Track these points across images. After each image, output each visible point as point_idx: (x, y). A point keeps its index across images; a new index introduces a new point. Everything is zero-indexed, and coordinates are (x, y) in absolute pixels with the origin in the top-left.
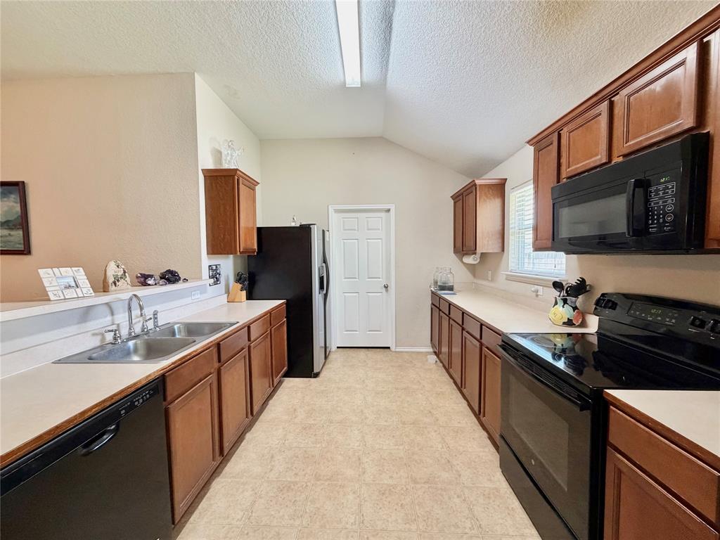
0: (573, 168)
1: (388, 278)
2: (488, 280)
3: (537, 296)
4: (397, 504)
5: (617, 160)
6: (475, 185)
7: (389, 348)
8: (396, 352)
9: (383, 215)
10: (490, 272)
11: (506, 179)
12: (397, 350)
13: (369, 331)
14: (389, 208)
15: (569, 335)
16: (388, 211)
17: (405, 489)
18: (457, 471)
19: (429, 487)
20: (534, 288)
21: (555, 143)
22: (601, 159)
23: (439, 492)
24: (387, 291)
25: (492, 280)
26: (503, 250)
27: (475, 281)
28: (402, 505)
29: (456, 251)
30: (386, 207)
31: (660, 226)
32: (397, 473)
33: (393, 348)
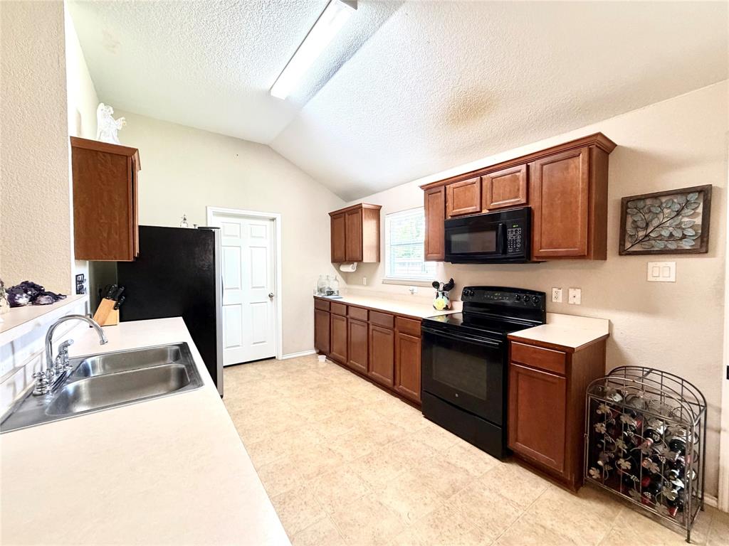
0: (458, 210)
1: (275, 287)
2: (363, 285)
3: (412, 293)
4: (301, 504)
5: (485, 212)
6: (362, 207)
7: (274, 358)
8: (282, 360)
9: (268, 223)
10: (365, 279)
11: (381, 207)
12: (284, 358)
13: (254, 343)
14: (274, 217)
15: (447, 315)
16: (273, 220)
17: (302, 489)
18: (339, 454)
19: (322, 477)
20: (411, 288)
21: (443, 193)
22: (476, 209)
23: (332, 476)
24: (272, 300)
25: (368, 284)
26: (379, 261)
27: (348, 286)
28: (305, 503)
29: (334, 261)
30: (272, 216)
31: (514, 249)
32: (289, 479)
33: (280, 357)
